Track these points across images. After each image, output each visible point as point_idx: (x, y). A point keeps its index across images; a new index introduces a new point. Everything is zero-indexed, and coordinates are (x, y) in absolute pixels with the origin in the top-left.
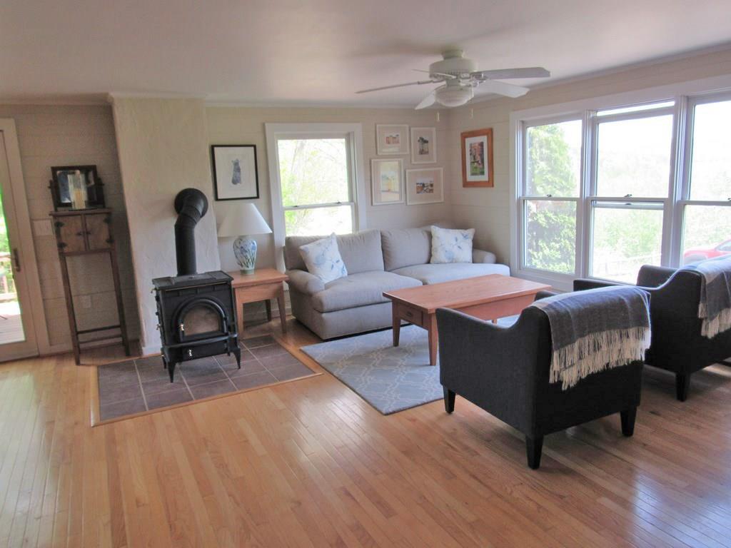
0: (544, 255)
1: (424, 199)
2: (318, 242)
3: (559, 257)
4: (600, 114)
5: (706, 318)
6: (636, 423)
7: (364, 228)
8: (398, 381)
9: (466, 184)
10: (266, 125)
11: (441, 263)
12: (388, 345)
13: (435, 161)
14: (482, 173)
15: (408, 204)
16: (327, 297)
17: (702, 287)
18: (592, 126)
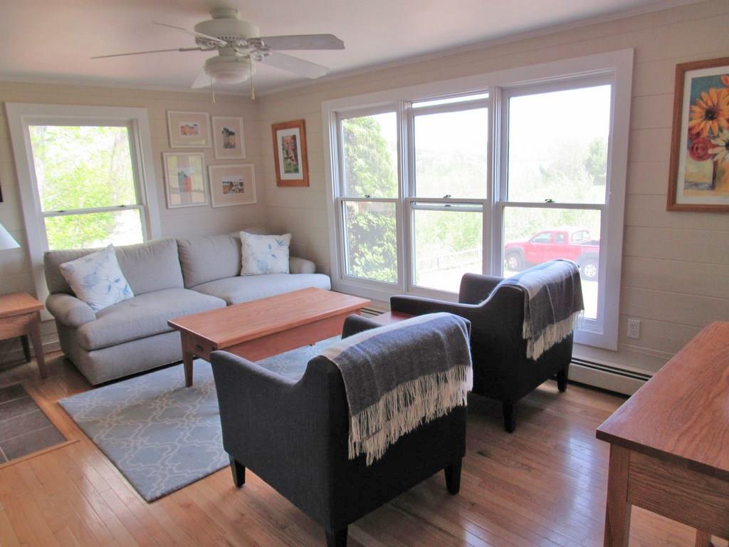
0: (366, 261)
1: (231, 200)
2: (87, 257)
3: (383, 262)
4: (415, 106)
5: (531, 339)
6: (463, 472)
7: (157, 236)
8: (181, 441)
9: (281, 183)
10: (7, 104)
11: (252, 275)
12: (179, 386)
13: (244, 157)
14: (296, 170)
15: (214, 206)
16: (94, 330)
17: (525, 304)
18: (407, 119)
